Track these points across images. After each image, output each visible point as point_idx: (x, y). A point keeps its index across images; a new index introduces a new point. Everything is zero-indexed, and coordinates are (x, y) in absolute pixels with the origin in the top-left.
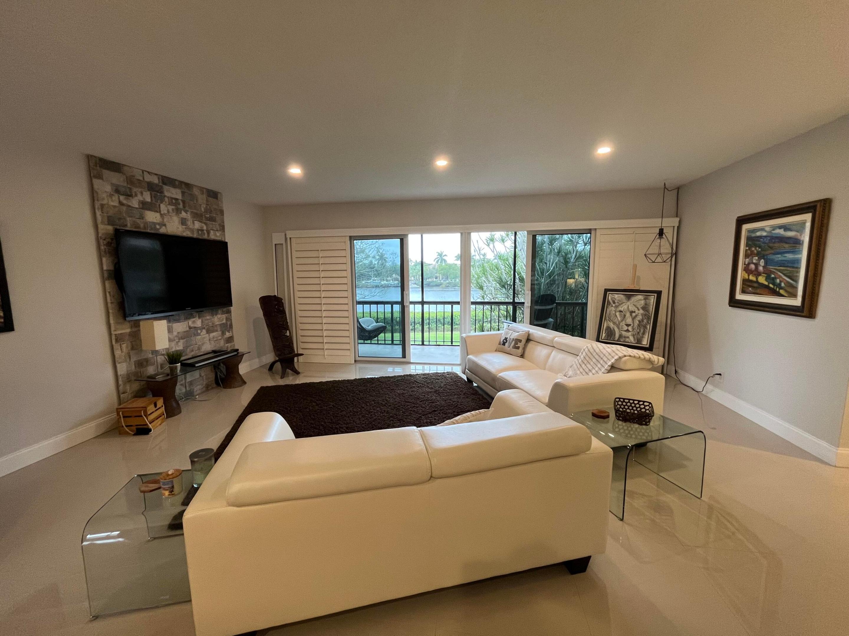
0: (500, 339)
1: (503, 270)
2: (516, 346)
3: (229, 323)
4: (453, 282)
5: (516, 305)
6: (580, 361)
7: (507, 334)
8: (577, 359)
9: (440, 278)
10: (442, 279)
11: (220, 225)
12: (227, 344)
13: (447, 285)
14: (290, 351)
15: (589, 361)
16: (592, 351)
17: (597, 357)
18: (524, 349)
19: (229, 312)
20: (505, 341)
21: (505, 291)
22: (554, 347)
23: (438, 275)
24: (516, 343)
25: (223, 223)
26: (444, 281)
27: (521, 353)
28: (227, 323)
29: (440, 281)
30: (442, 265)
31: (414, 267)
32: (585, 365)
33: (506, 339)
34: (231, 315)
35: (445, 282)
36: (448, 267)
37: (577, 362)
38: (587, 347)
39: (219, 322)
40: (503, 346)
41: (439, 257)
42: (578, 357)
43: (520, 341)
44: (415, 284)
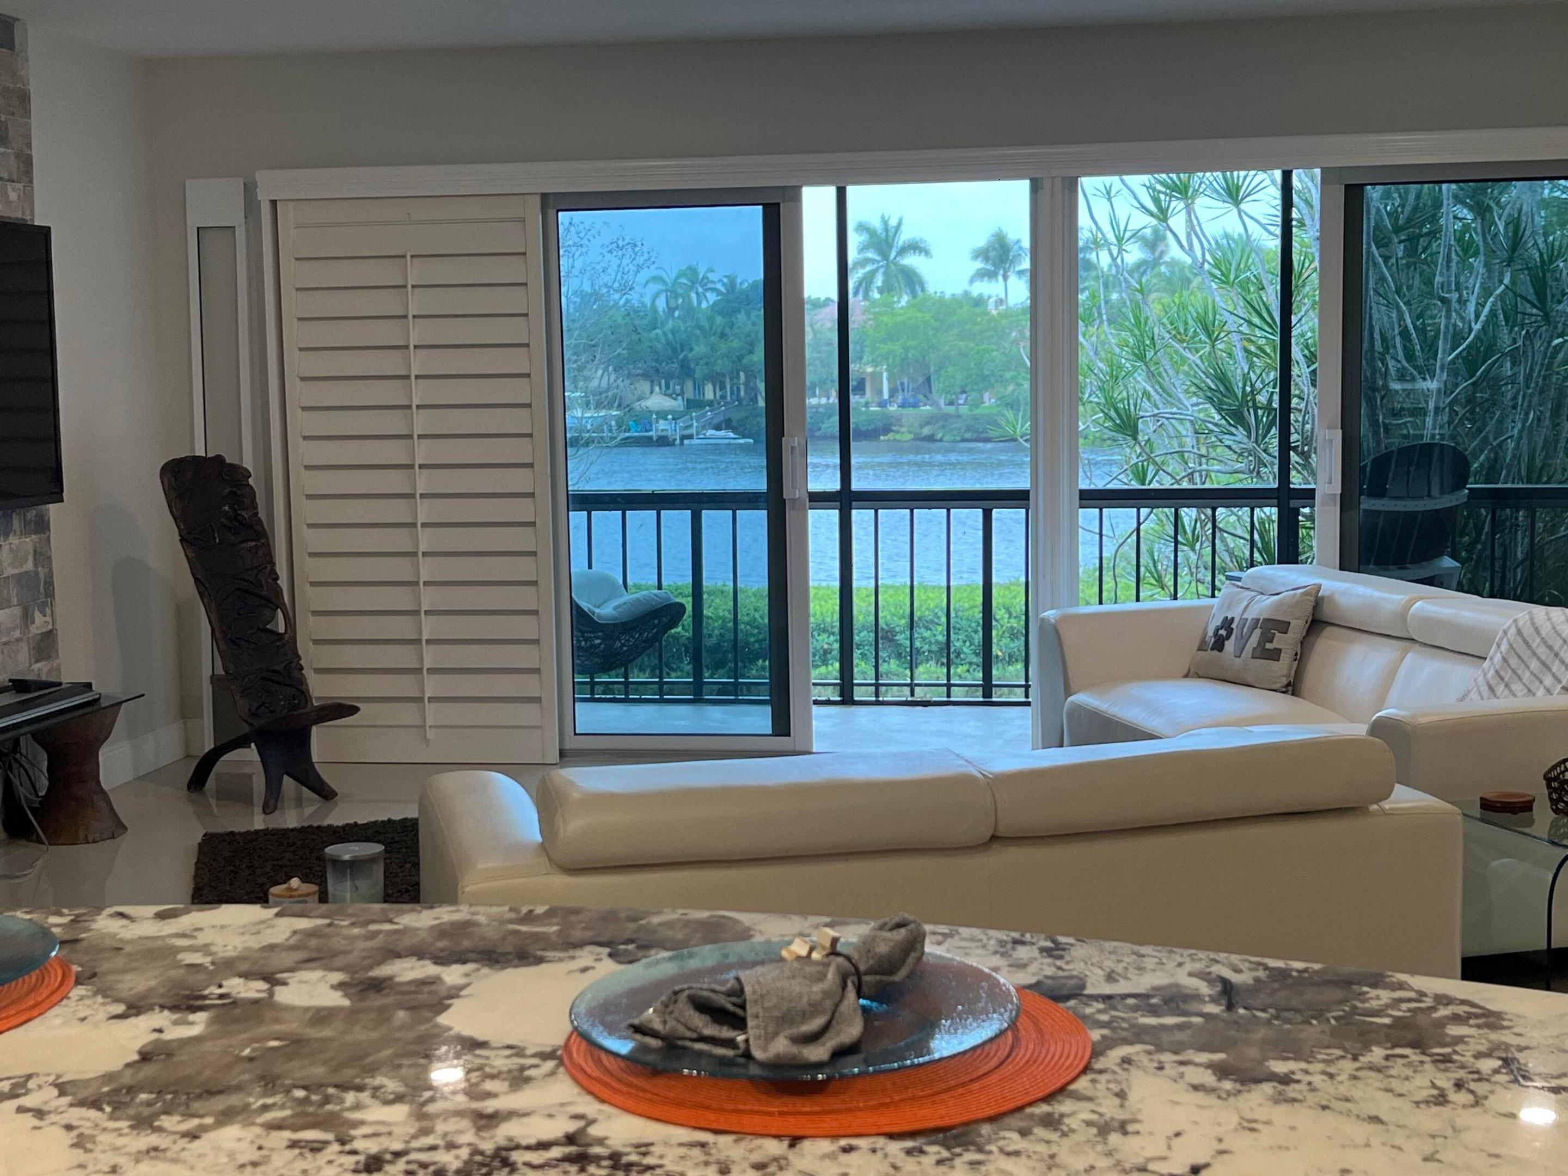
0: (1207, 627)
1: (1235, 338)
2: (1268, 646)
3: (42, 572)
4: (964, 410)
5: (1293, 503)
6: (1491, 673)
7: (1230, 604)
8: (1483, 670)
9: (880, 392)
10: (893, 393)
11: (18, 156)
12: (36, 662)
13: (926, 431)
14: (294, 697)
15: (1520, 672)
16: (1528, 631)
17: (1542, 651)
18: (1301, 659)
19: (42, 526)
20: (1223, 632)
21: (1245, 440)
22: (1413, 640)
23: (869, 370)
24: (1267, 637)
25: (29, 146)
26: (903, 405)
27: (1287, 676)
28: (37, 573)
29: (882, 404)
30: (890, 305)
31: (719, 320)
32: (1507, 686)
33: (1227, 624)
34: (49, 538)
35: (911, 411)
36: (927, 316)
37: (1481, 679)
38: (1515, 621)
39: (16, 567)
40: (1215, 653)
41: (870, 255)
42: (1487, 664)
43: (1283, 626)
44: (727, 424)
